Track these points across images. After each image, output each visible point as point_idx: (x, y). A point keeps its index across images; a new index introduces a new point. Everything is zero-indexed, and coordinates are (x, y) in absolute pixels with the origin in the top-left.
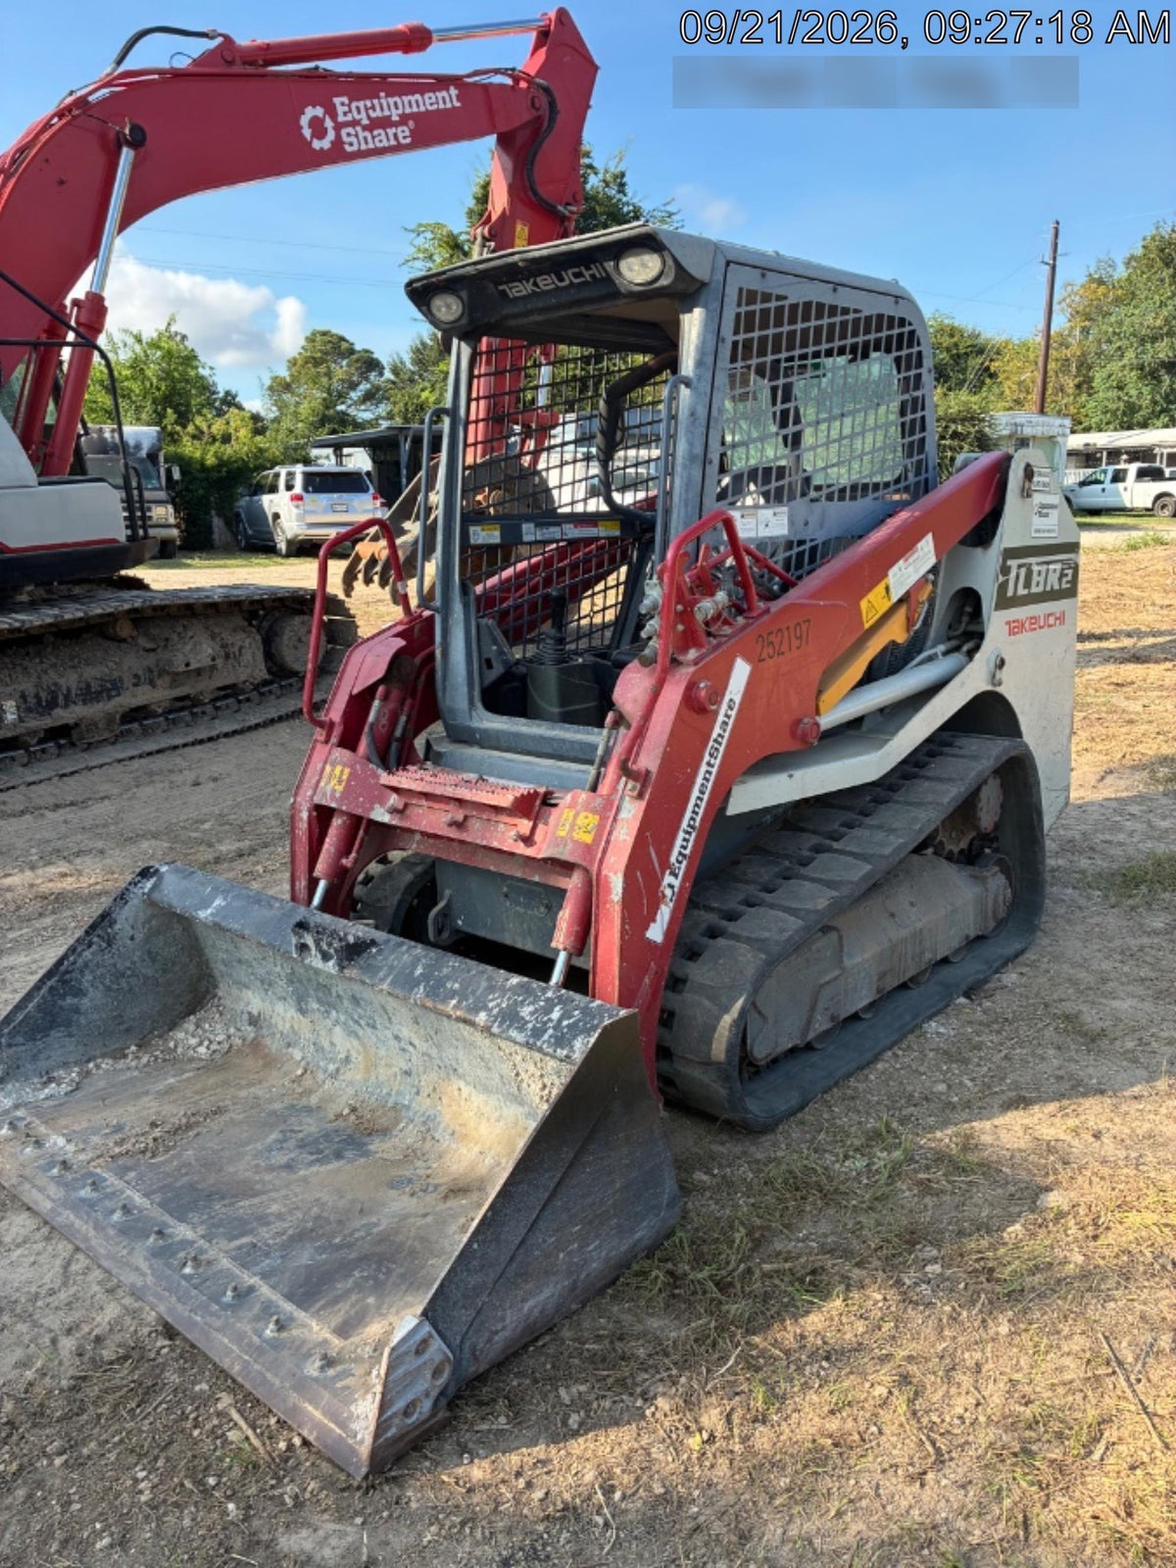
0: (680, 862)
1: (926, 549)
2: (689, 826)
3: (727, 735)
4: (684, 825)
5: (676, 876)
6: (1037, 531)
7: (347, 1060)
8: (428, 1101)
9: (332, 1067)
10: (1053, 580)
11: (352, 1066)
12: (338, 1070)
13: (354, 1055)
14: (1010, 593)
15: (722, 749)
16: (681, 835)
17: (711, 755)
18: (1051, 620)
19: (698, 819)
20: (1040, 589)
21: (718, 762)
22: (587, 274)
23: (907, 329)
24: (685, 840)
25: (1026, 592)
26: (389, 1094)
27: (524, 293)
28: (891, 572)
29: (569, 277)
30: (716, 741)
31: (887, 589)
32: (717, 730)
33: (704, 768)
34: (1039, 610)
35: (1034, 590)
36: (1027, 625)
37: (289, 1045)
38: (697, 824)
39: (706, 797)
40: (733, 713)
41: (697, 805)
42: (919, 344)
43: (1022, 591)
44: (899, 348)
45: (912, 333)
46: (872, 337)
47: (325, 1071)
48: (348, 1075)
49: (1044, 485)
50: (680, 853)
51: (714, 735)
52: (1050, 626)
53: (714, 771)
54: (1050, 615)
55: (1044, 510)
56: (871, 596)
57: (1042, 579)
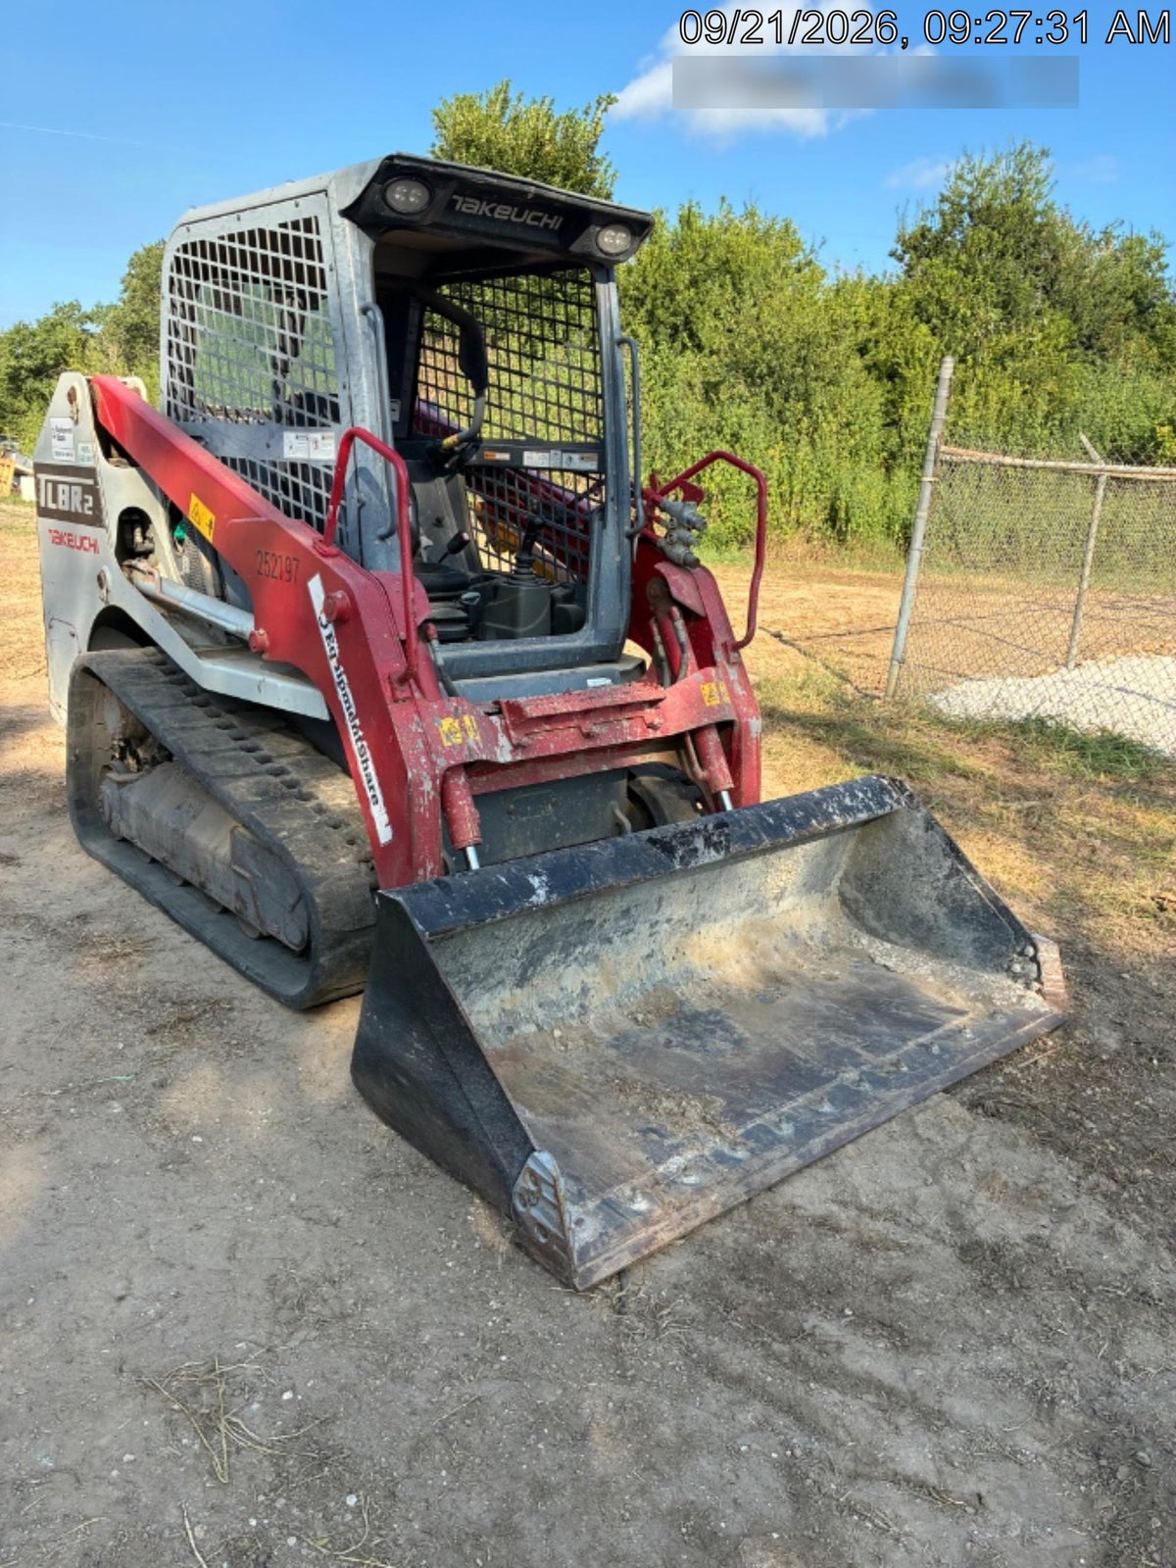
7: (585, 991)
8: (675, 963)
9: (573, 1009)
11: (592, 992)
12: (582, 1006)
13: (589, 981)
22: (545, 220)
26: (643, 984)
27: (474, 212)
29: (528, 218)
37: (510, 1029)
47: (572, 1016)
48: (594, 1001)
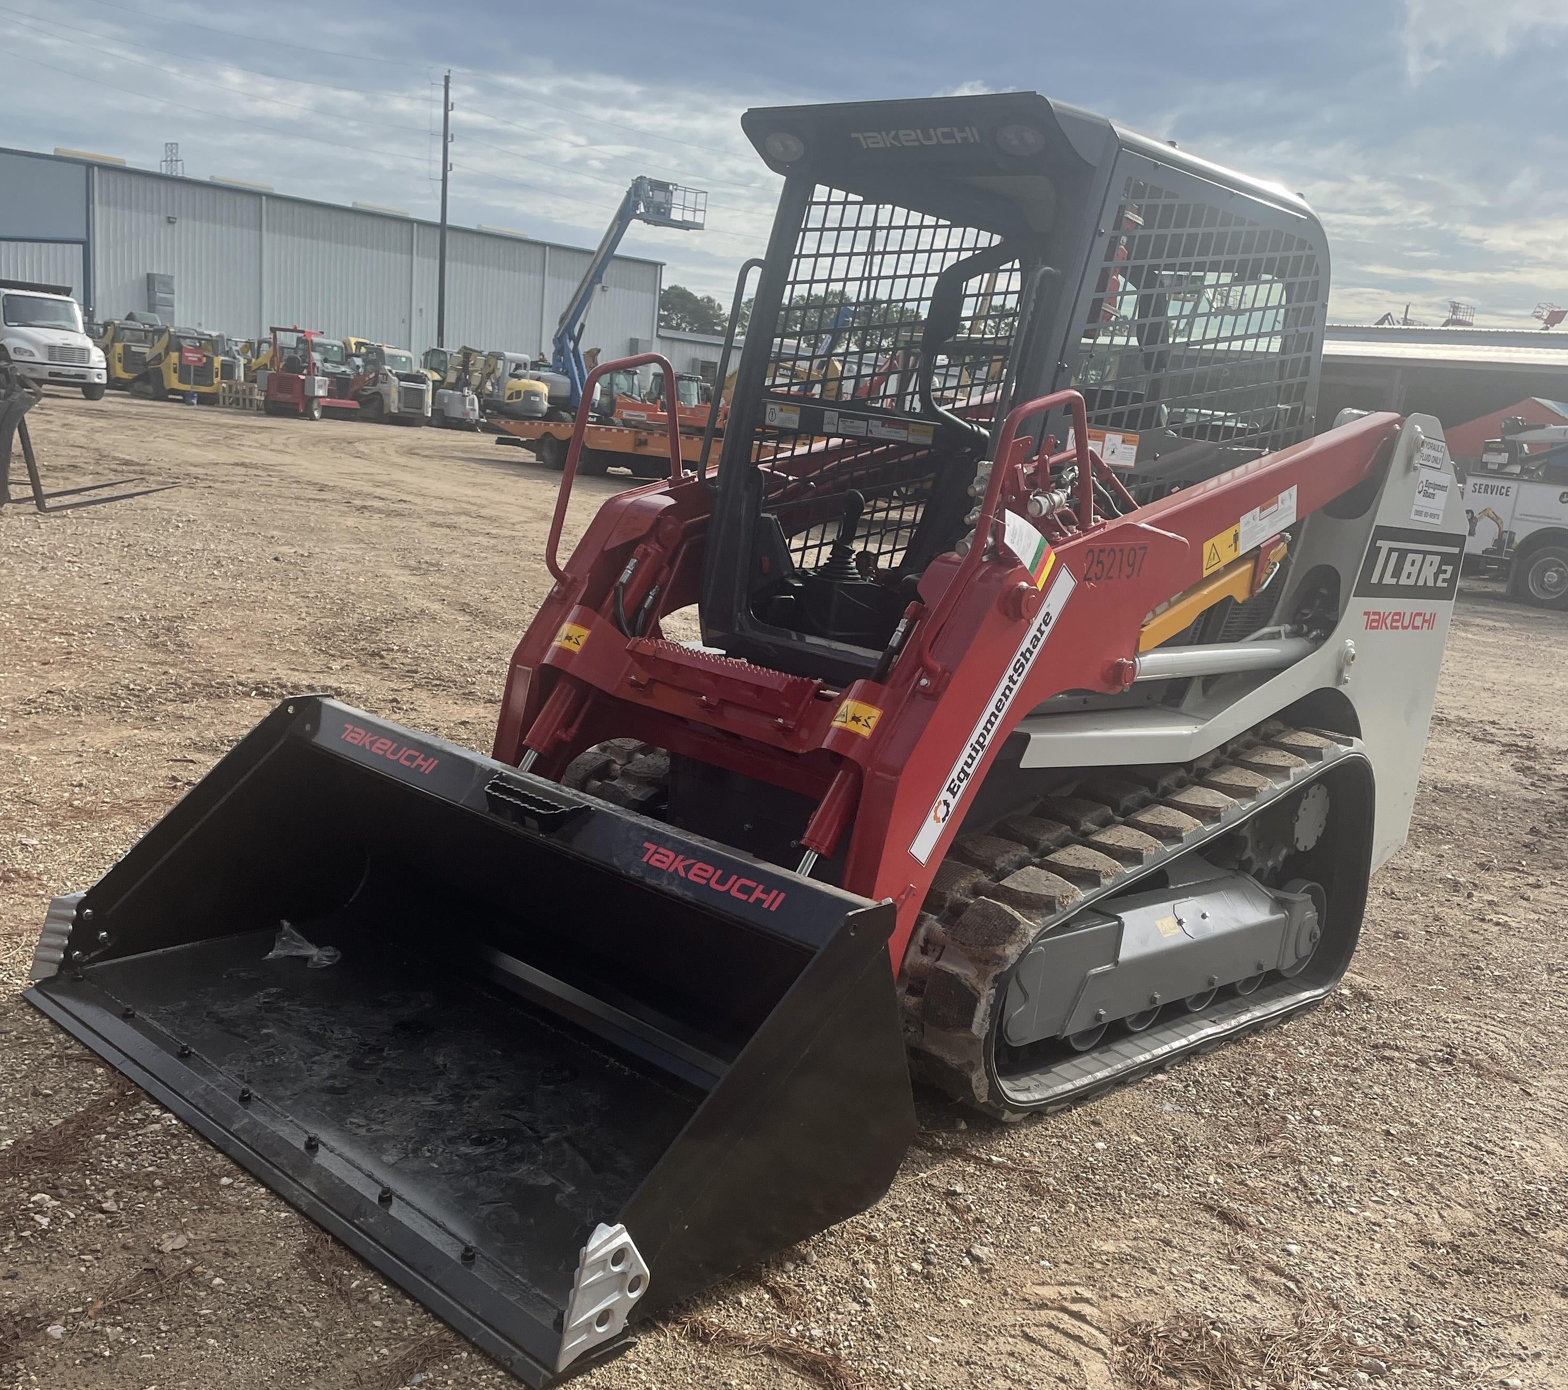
0: (961, 780)
1: (1287, 503)
2: (978, 742)
3: (1036, 651)
4: (973, 739)
5: (954, 794)
6: (1418, 513)
10: (1428, 573)
14: (1375, 580)
15: (1028, 667)
16: (968, 750)
17: (1015, 670)
18: (1418, 621)
19: (989, 738)
20: (1411, 582)
21: (1021, 679)
23: (1307, 252)
24: (970, 756)
25: (1394, 581)
28: (1243, 519)
30: (1023, 655)
31: (1236, 537)
32: (1026, 644)
33: (1005, 682)
34: (1407, 605)
35: (1403, 581)
36: (1389, 621)
38: (986, 743)
39: (1001, 715)
40: (1047, 630)
41: (989, 721)
42: (1317, 273)
43: (1388, 580)
44: (1295, 274)
45: (1310, 259)
46: (1265, 256)
49: (1436, 460)
50: (963, 770)
51: (1023, 649)
52: (1417, 628)
53: (1016, 688)
54: (1419, 614)
55: (1429, 491)
56: (1216, 540)
57: (1415, 571)
